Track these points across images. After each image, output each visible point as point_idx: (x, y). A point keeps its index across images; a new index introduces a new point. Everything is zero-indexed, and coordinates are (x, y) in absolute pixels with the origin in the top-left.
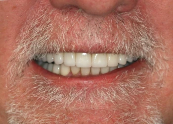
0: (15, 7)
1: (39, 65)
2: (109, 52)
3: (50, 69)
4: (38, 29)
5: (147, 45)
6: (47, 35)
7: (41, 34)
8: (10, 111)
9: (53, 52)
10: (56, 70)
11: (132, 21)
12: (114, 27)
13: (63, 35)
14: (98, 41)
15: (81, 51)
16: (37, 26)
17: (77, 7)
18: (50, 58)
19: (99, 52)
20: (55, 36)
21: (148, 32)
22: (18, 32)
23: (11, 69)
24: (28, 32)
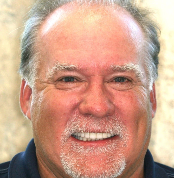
0: (64, 114)
1: (74, 137)
2: (103, 132)
3: (78, 138)
4: (74, 123)
5: (119, 130)
6: (78, 125)
7: (75, 125)
8: (61, 156)
9: (80, 132)
10: (81, 139)
11: (113, 120)
12: (106, 122)
13: (84, 126)
14: (99, 128)
15: (92, 132)
16: (74, 121)
17: (90, 114)
18: (79, 135)
19: (99, 132)
20: (81, 126)
21: (120, 124)
22: (66, 124)
23: (62, 139)
24: (70, 124)
